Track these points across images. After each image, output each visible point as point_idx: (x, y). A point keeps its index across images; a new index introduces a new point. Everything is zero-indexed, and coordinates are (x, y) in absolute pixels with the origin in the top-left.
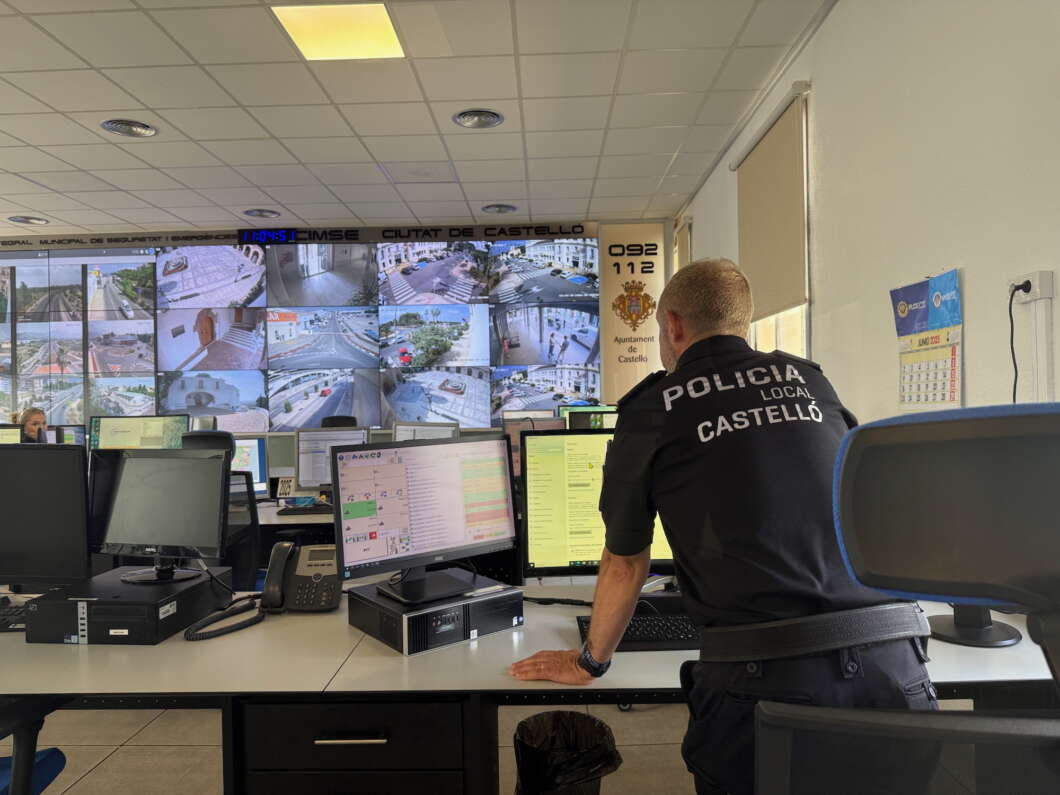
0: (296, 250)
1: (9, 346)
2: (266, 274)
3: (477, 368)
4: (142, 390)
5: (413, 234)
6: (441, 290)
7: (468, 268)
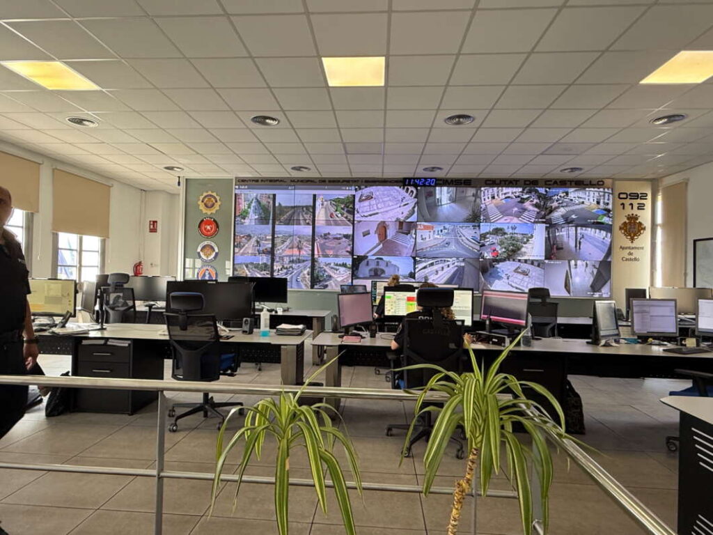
0: (435, 190)
1: (271, 237)
2: (417, 203)
3: (537, 261)
4: (344, 265)
5: (503, 183)
6: (518, 215)
7: (534, 202)
